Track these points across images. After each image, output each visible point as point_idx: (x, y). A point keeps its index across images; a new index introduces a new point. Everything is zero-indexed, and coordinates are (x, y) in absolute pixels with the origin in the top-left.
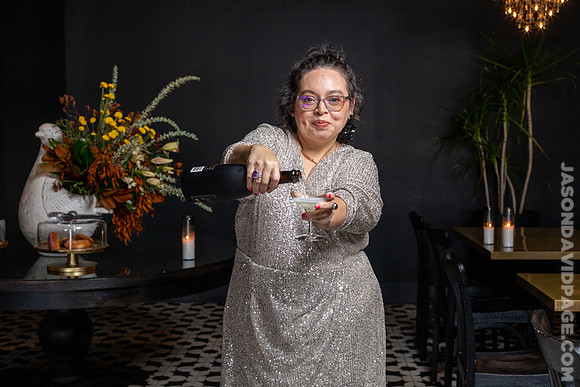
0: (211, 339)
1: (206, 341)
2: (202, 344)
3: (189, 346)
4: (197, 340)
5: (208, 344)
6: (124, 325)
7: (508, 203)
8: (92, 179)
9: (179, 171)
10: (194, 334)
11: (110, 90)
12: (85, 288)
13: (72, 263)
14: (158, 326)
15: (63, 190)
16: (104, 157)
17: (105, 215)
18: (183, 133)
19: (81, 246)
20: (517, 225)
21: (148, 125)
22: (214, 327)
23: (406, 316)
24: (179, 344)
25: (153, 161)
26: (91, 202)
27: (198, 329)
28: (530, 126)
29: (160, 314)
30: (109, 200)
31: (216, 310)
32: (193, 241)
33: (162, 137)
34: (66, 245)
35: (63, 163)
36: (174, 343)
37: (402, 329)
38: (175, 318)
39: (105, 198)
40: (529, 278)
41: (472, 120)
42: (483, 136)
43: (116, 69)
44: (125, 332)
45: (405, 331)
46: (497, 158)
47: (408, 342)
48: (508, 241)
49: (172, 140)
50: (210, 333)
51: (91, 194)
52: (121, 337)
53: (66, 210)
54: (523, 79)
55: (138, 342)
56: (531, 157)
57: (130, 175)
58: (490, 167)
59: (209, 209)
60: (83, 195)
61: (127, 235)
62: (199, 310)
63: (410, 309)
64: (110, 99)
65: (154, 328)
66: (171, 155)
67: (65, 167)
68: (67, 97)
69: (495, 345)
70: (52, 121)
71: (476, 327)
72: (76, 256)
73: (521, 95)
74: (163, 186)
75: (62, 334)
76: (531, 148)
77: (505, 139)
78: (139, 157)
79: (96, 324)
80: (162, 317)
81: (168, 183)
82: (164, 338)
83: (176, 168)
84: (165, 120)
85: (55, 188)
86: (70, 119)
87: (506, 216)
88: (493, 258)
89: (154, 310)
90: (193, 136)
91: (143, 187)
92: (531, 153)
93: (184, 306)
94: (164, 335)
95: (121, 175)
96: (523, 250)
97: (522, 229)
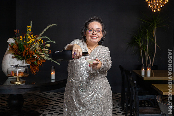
0: (59, 103)
1: (58, 104)
2: (57, 105)
3: (53, 105)
4: (55, 103)
5: (59, 105)
6: (33, 99)
7: (149, 63)
8: (24, 55)
9: (50, 53)
10: (54, 102)
11: (30, 28)
12: (22, 88)
13: (18, 80)
14: (44, 99)
15: (15, 58)
16: (28, 48)
17: (28, 66)
18: (52, 41)
19: (21, 75)
20: (151, 69)
21: (41, 39)
22: (60, 100)
23: (118, 97)
24: (50, 105)
25: (42, 50)
26: (24, 62)
27: (55, 100)
28: (155, 40)
29: (44, 96)
30: (29, 61)
31: (61, 95)
32: (54, 74)
33: (45, 43)
34: (16, 75)
35: (15, 50)
36: (48, 104)
37: (117, 100)
38: (49, 97)
39: (28, 61)
40: (155, 85)
41: (138, 38)
42: (141, 43)
43: (31, 22)
44: (33, 101)
45: (118, 101)
46: (145, 49)
47: (118, 104)
48: (149, 74)
49: (48, 43)
50: (59, 101)
51: (24, 59)
52: (32, 102)
53: (16, 64)
54: (153, 26)
55: (38, 104)
56: (155, 49)
57: (35, 54)
58: (143, 52)
59: (59, 64)
60: (21, 60)
61: (34, 72)
62: (56, 94)
63: (119, 94)
64: (29, 31)
65: (42, 100)
66: (48, 48)
67: (16, 51)
68: (16, 30)
69: (145, 105)
70: (12, 38)
71: (139, 100)
72: (19, 78)
73: (153, 31)
74: (45, 57)
75: (15, 102)
76: (155, 46)
77: (148, 44)
78: (38, 48)
79: (25, 99)
80: (45, 97)
81: (47, 56)
82: (45, 103)
83: (49, 52)
84: (46, 37)
85: (13, 58)
86: (17, 37)
87: (148, 67)
88: (144, 79)
89: (42, 94)
90: (55, 42)
91: (39, 57)
92: (155, 48)
93: (51, 93)
94: (45, 102)
95: (33, 54)
96: (153, 77)
97: (153, 70)
